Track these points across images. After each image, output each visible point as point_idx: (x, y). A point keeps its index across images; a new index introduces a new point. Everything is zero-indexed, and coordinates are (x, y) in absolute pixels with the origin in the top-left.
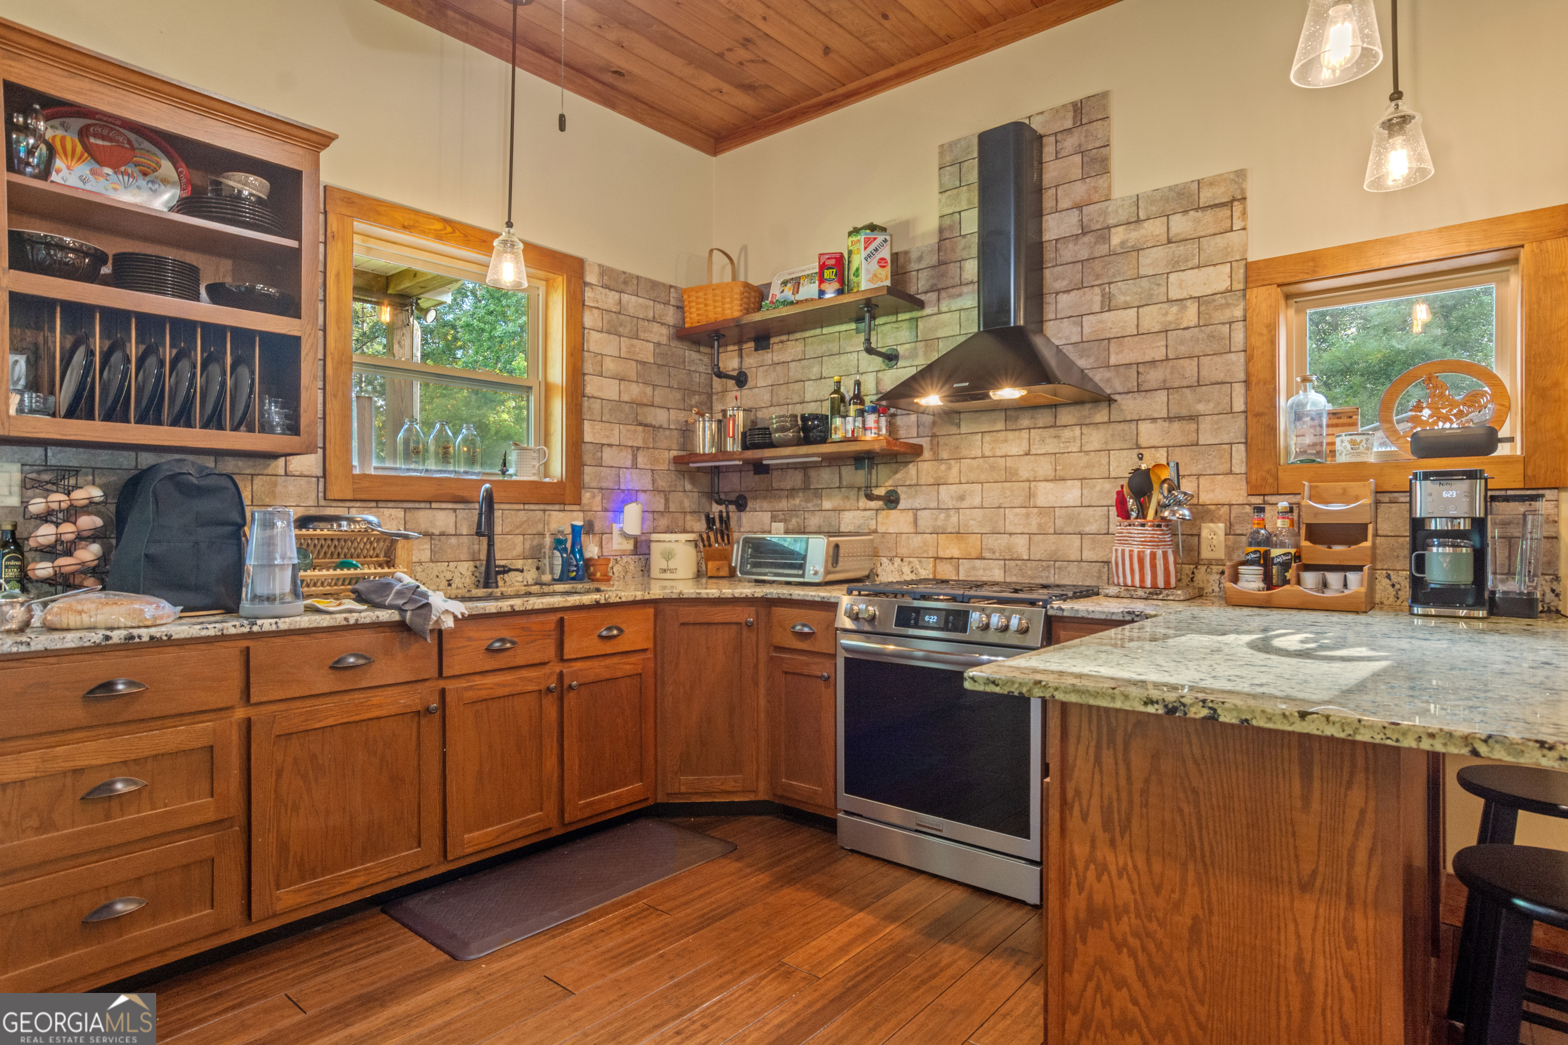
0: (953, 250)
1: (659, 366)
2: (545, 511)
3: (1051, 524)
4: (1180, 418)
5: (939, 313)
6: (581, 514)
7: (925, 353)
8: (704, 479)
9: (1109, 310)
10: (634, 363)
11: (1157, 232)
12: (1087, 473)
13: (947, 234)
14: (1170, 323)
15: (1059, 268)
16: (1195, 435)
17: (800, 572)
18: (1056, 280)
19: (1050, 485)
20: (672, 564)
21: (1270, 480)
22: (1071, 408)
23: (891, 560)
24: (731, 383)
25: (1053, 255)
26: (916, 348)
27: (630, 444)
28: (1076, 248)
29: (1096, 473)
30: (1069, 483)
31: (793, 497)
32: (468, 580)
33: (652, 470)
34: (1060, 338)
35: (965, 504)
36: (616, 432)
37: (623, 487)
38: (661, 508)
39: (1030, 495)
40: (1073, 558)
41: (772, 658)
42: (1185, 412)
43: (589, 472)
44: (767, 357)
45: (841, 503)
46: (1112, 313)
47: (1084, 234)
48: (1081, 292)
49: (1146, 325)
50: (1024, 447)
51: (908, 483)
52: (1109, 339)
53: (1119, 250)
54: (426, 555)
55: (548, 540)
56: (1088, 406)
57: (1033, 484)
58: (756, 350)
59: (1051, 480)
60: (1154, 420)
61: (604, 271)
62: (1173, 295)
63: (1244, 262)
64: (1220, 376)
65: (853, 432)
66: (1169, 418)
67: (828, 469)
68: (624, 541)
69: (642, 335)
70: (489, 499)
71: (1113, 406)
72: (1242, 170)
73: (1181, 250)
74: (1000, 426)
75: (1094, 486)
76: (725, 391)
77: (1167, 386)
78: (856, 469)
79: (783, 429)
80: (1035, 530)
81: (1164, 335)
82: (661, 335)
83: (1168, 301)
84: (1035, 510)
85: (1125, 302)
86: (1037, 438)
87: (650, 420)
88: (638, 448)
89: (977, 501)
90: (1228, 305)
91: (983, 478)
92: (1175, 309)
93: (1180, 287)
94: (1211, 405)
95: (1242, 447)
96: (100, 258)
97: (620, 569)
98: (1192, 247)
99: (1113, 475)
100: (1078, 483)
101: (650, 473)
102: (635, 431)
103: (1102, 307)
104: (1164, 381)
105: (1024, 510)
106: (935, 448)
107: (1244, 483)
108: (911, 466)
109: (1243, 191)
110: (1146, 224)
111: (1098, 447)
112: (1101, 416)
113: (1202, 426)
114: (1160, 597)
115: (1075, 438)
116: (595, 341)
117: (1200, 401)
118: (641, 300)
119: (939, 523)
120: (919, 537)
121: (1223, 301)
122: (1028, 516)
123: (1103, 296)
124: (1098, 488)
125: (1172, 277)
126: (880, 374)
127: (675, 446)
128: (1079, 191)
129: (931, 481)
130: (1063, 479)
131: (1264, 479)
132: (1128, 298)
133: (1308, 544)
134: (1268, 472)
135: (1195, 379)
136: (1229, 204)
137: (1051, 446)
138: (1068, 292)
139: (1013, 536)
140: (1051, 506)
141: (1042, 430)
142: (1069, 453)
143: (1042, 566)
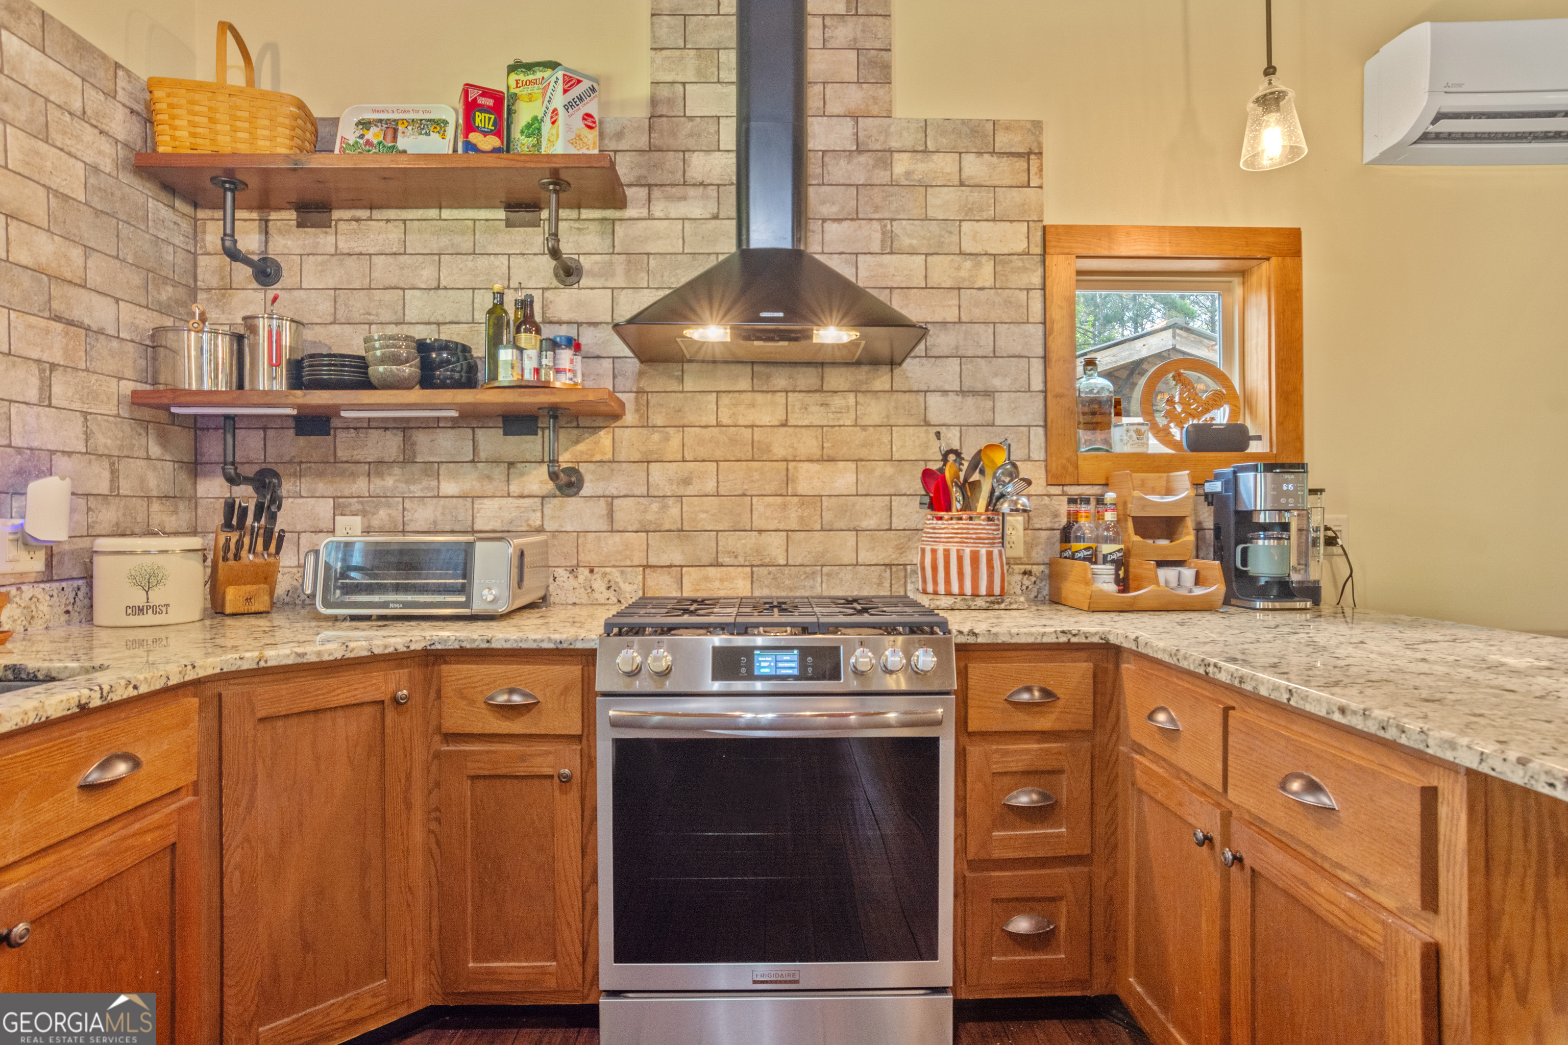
0: (673, 134)
1: (98, 213)
3: (818, 517)
4: (974, 393)
5: (650, 218)
7: (627, 272)
8: (182, 438)
9: (891, 253)
10: (41, 191)
11: (948, 170)
12: (864, 453)
13: (662, 110)
14: (964, 280)
15: (827, 188)
16: (991, 413)
17: (462, 599)
18: (823, 202)
19: (815, 467)
20: (156, 597)
21: (1071, 469)
22: (843, 370)
23: (573, 571)
24: (243, 272)
25: (818, 171)
26: (611, 263)
27: (35, 354)
28: (850, 167)
29: (876, 453)
30: (841, 465)
31: (381, 475)
33: (84, 413)
35: (690, 490)
37: (19, 443)
38: (104, 488)
39: (788, 480)
40: (846, 561)
41: (437, 755)
42: (979, 387)
44: (325, 240)
45: (477, 486)
46: (894, 257)
47: (859, 151)
48: (855, 224)
49: (936, 278)
50: (780, 415)
51: (598, 457)
52: (891, 288)
53: (903, 182)
56: (865, 368)
57: (791, 465)
58: (299, 225)
59: (817, 461)
60: (945, 392)
62: (967, 247)
63: (1040, 225)
64: (1018, 349)
65: (537, 371)
66: (961, 391)
67: (451, 432)
68: (22, 554)
71: (897, 371)
72: (1040, 122)
73: (975, 196)
74: (744, 384)
75: (873, 470)
76: (228, 287)
77: (959, 353)
78: (505, 434)
79: (396, 360)
80: (794, 526)
81: (956, 292)
82: (100, 152)
83: (961, 253)
84: (796, 499)
85: (911, 246)
86: (798, 405)
87: (78, 313)
88: (54, 366)
89: (710, 486)
90: (1025, 269)
91: (718, 454)
92: (968, 264)
93: (974, 238)
94: (1008, 381)
95: (1041, 431)
98: (986, 196)
99: (896, 456)
100: (852, 465)
101: (79, 419)
102: (45, 330)
103: (883, 246)
104: (957, 348)
105: (779, 500)
106: (643, 409)
107: (1043, 471)
108: (602, 433)
109: (1040, 145)
110: (935, 157)
111: (878, 421)
112: (882, 381)
113: (998, 404)
115: (848, 408)
117: (996, 375)
119: (650, 517)
120: (617, 537)
121: (1020, 264)
122: (784, 507)
123: (883, 233)
124: (878, 472)
125: (966, 226)
126: (548, 294)
127: (129, 373)
128: (855, 97)
129: (637, 456)
130: (832, 460)
131: (1064, 468)
132: (914, 242)
133: (1137, 538)
134: (1068, 460)
135: (991, 348)
136: (1027, 155)
137: (817, 416)
138: (838, 220)
139: (764, 534)
140: (817, 493)
141: (803, 394)
142: (840, 426)
143: (805, 573)
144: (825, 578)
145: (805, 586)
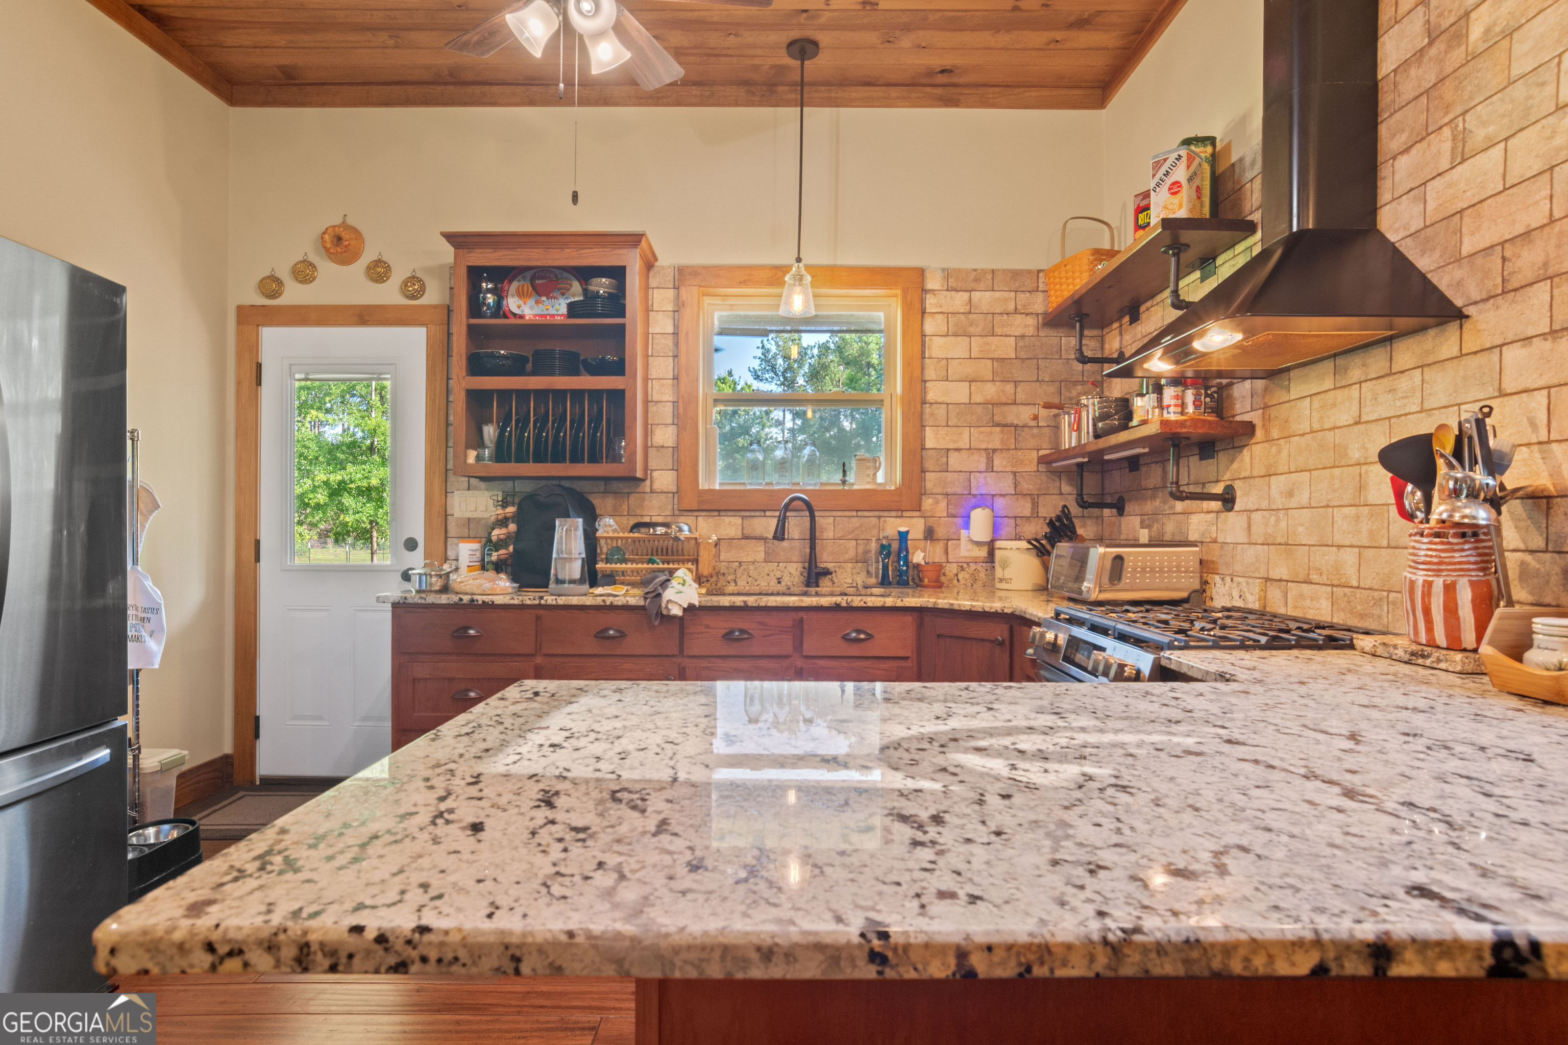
1: (1024, 360)
2: (879, 517)
3: (1384, 531)
6: (922, 520)
9: (1462, 161)
10: (989, 362)
15: (1399, 114)
18: (1394, 134)
20: (1007, 574)
23: (1223, 580)
25: (1390, 97)
27: (984, 447)
28: (1420, 72)
31: (1155, 497)
32: (796, 579)
33: (1015, 473)
34: (1396, 231)
35: (1294, 502)
36: (966, 436)
37: (974, 492)
38: (1027, 512)
43: (931, 479)
46: (1466, 164)
47: (1431, 42)
48: (1424, 144)
49: (1514, 170)
50: (1355, 412)
51: (1242, 476)
52: (1461, 212)
53: (1481, 48)
54: (761, 556)
55: (874, 546)
56: (1434, 331)
57: (1364, 468)
58: (1131, 323)
60: (1528, 340)
61: (948, 274)
65: (1151, 413)
68: (976, 548)
69: (998, 331)
70: (787, 507)
71: (1467, 325)
74: (1328, 382)
77: (1551, 272)
80: (1365, 542)
81: (1546, 177)
82: (1026, 326)
83: (1555, 111)
84: (1366, 509)
85: (1487, 136)
86: (1370, 397)
87: (1011, 419)
88: (994, 451)
89: (1305, 498)
91: (1311, 463)
96: (523, 360)
97: (967, 576)
101: (1011, 476)
102: (991, 433)
103: (1453, 158)
104: (1545, 266)
105: (1353, 510)
108: (1245, 450)
111: (1445, 399)
112: (1449, 346)
114: (1428, 662)
115: (1414, 390)
116: (937, 347)
118: (997, 294)
119: (1270, 530)
120: (1252, 549)
122: (1357, 518)
123: (1454, 139)
125: (1564, 64)
127: (1039, 445)
129: (1263, 471)
132: (1492, 129)
137: (1385, 406)
138: (1408, 149)
139: (1342, 550)
140: (1384, 502)
141: (1374, 382)
142: (1406, 415)
143: (1374, 598)
144: (1391, 606)
145: (1373, 615)
